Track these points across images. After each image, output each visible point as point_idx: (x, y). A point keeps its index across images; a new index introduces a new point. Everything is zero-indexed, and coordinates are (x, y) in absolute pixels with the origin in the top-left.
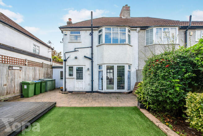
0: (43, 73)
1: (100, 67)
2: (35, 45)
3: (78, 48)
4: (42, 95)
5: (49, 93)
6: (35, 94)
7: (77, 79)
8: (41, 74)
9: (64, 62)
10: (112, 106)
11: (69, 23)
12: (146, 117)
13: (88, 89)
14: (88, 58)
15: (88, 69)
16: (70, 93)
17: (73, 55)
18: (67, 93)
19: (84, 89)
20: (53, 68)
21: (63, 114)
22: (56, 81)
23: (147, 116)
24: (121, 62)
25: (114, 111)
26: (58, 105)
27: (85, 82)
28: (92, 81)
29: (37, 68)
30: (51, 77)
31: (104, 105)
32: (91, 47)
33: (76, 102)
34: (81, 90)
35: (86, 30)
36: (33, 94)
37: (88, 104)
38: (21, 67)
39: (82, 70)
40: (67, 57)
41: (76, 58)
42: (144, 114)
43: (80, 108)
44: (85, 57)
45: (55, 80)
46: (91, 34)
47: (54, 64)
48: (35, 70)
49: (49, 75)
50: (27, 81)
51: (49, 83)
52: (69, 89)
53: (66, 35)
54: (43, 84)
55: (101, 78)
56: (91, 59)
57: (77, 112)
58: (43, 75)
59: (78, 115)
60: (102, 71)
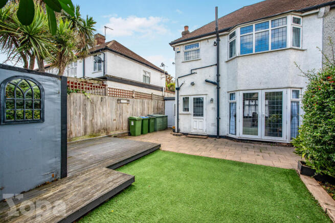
0: (152, 107)
1: (232, 95)
2: (145, 72)
3: (196, 69)
4: (149, 134)
5: (158, 133)
6: (142, 133)
7: (194, 115)
8: (150, 109)
9: (176, 91)
10: (241, 161)
11: (185, 33)
12: (308, 190)
13: (212, 131)
14: (212, 82)
15: (212, 100)
16: (184, 136)
17: (188, 81)
18: (179, 135)
19: (204, 130)
20: (165, 99)
21: (165, 160)
22: (168, 118)
23: (311, 191)
24: (273, 85)
25: (242, 169)
26: (162, 148)
27: (206, 120)
28: (218, 119)
29: (146, 101)
30: (163, 112)
31: (228, 158)
32: (216, 65)
33: (186, 148)
34: (200, 132)
35: (208, 39)
36: (140, 133)
37: (203, 153)
38: (128, 101)
39: (202, 102)
40: (180, 84)
41: (193, 84)
42: (304, 185)
43: (190, 156)
44: (207, 81)
45: (167, 116)
46: (217, 44)
47: (167, 95)
48: (143, 103)
49: (160, 110)
50: (134, 117)
51: (158, 120)
52: (182, 130)
53: (179, 52)
54: (152, 121)
55: (234, 115)
56: (217, 84)
57: (184, 160)
58: (152, 110)
59: (182, 163)
60: (236, 103)
